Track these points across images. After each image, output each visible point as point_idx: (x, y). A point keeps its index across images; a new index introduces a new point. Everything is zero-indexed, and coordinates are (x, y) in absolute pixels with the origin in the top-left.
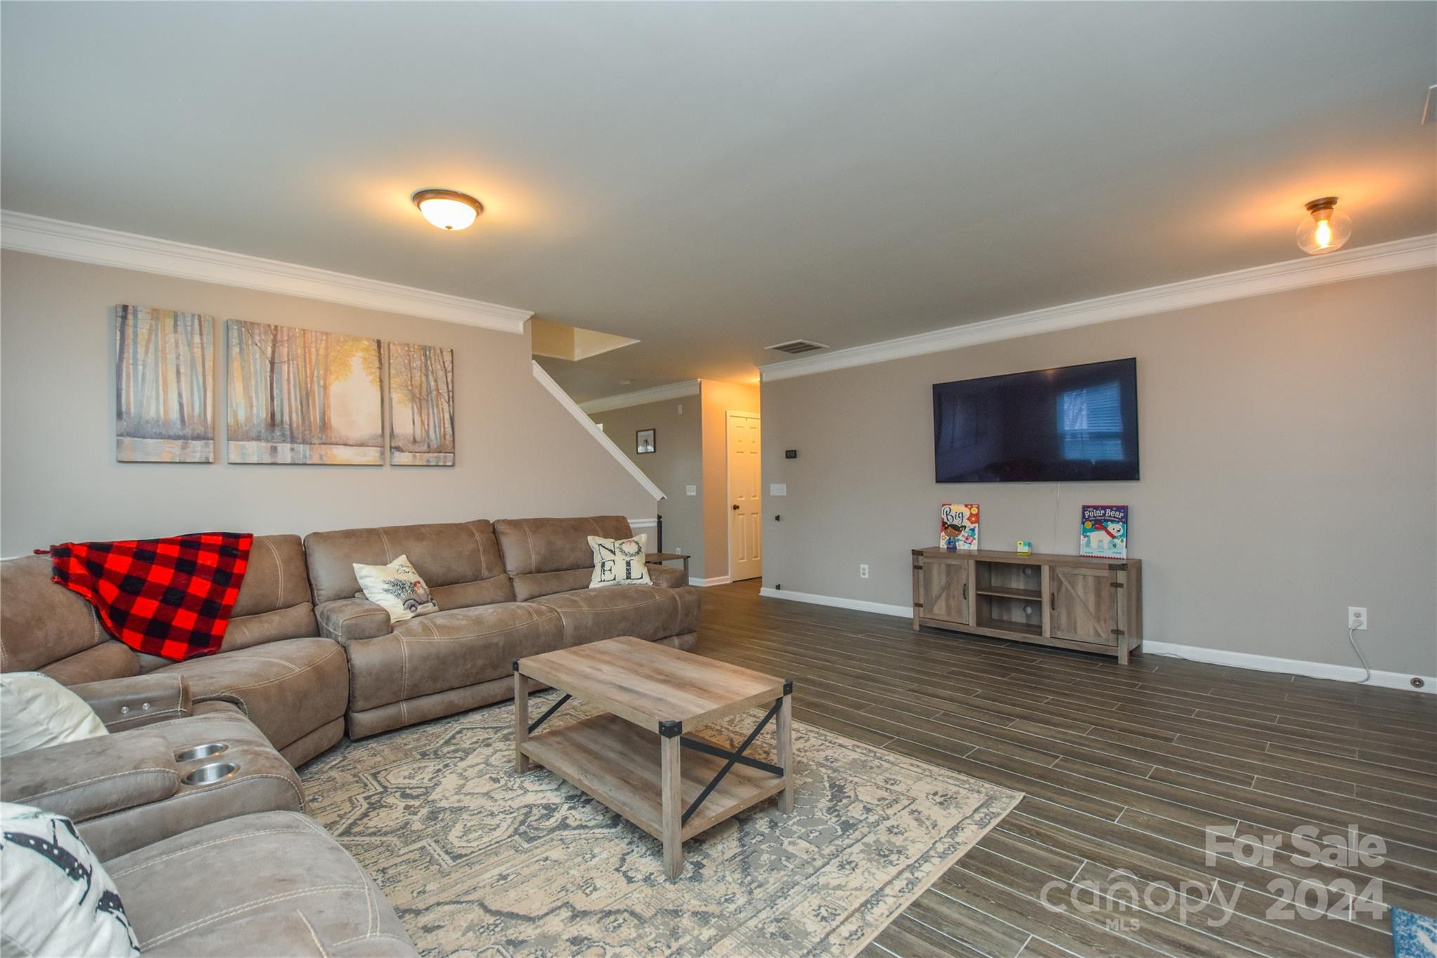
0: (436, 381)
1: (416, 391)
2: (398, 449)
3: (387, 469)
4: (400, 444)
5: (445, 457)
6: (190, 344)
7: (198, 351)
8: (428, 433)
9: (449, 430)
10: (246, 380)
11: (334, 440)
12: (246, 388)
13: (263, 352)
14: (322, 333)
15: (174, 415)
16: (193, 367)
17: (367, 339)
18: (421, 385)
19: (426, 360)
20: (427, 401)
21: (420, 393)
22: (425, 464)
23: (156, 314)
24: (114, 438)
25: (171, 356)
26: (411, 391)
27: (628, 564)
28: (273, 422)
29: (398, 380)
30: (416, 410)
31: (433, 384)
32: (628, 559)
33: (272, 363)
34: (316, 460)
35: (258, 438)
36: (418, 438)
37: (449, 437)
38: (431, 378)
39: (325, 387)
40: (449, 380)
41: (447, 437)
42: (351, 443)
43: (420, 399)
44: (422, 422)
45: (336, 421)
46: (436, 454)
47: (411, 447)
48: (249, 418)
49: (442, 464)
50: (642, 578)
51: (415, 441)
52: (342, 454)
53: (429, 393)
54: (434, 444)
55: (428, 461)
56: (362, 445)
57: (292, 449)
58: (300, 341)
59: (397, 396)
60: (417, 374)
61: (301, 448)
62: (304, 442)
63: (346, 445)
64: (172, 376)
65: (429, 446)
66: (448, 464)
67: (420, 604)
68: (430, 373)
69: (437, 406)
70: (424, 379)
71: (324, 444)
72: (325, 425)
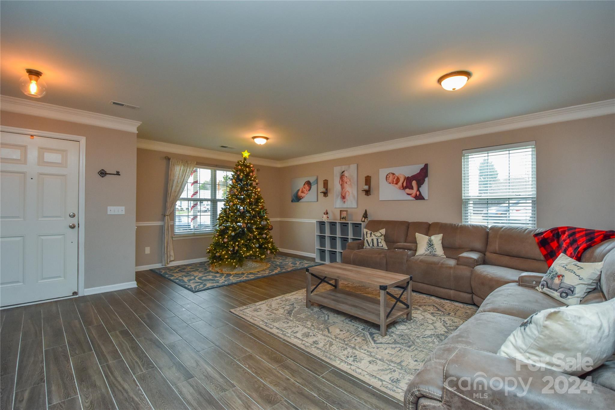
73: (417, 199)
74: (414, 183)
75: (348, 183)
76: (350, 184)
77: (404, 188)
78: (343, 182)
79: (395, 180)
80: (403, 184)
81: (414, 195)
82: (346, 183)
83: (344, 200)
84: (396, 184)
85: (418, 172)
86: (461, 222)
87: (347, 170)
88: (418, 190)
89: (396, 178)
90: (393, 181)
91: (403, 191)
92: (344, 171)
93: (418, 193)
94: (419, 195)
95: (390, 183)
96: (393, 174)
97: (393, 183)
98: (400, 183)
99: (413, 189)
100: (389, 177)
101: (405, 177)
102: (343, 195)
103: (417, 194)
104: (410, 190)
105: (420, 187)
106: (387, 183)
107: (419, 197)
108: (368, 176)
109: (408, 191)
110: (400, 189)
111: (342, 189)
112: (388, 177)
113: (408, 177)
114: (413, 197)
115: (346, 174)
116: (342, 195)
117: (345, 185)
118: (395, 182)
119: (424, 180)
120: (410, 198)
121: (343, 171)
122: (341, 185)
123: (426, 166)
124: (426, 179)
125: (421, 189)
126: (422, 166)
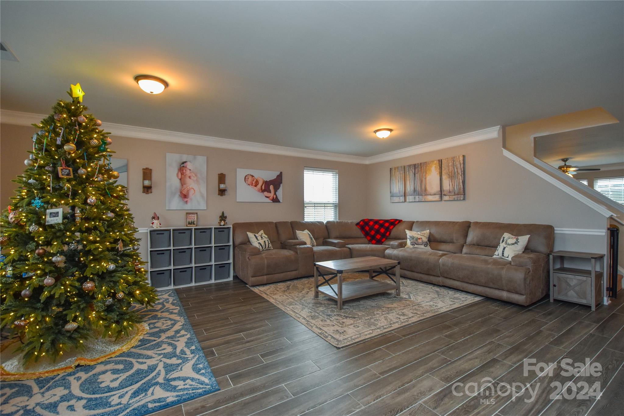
0: (457, 169)
1: (450, 174)
2: (445, 195)
3: (443, 202)
4: (445, 193)
5: (460, 197)
6: (400, 174)
7: (401, 175)
8: (454, 188)
9: (462, 186)
10: (409, 180)
11: (428, 194)
12: (410, 182)
13: (413, 172)
14: (425, 163)
15: (398, 191)
16: (401, 179)
17: (436, 160)
18: (452, 171)
19: (454, 162)
20: (454, 177)
21: (452, 174)
22: (453, 199)
23: (395, 168)
24: (390, 197)
25: (397, 177)
26: (449, 174)
27: (504, 248)
28: (415, 190)
29: (445, 171)
30: (450, 181)
31: (456, 170)
32: (505, 246)
33: (414, 174)
34: (423, 200)
35: (412, 195)
36: (451, 191)
37: (462, 189)
38: (455, 168)
39: (426, 178)
40: (462, 167)
41: (461, 189)
42: (432, 194)
43: (452, 177)
44: (452, 184)
45: (428, 188)
46: (457, 196)
47: (449, 194)
48: (410, 190)
49: (459, 199)
50: (508, 257)
51: (450, 192)
52: (430, 198)
53: (455, 173)
54: (456, 192)
55: (454, 198)
56: (435, 194)
57: (419, 197)
58: (420, 167)
59: (444, 177)
60: (451, 167)
61: (420, 197)
62: (421, 195)
63: (431, 195)
64: (398, 182)
65: (454, 193)
66: (461, 199)
67: (417, 244)
68: (455, 166)
69: (458, 178)
70: (453, 169)
71: (426, 195)
72: (426, 190)
73: (273, 202)
74: (271, 187)
75: (192, 178)
76: (197, 179)
77: (263, 191)
78: (183, 176)
79: (254, 182)
80: (261, 187)
81: (271, 198)
82: (190, 177)
83: (186, 200)
84: (256, 186)
85: (275, 178)
86: (304, 220)
87: (190, 162)
88: (275, 194)
89: (255, 180)
90: (252, 183)
91: (262, 193)
92: (186, 162)
93: (275, 196)
94: (276, 198)
95: (249, 185)
96: (253, 176)
97: (252, 185)
98: (259, 186)
99: (270, 192)
100: (248, 178)
101: (264, 181)
102: (185, 192)
103: (274, 198)
104: (269, 193)
105: (277, 191)
106: (246, 184)
107: (276, 200)
108: (222, 174)
109: (266, 193)
110: (259, 191)
111: (182, 185)
112: (246, 178)
113: (266, 181)
114: (270, 199)
115: (189, 165)
116: (181, 192)
117: (188, 180)
118: (254, 184)
119: (280, 186)
120: (268, 200)
121: (184, 160)
122: (181, 179)
123: (281, 173)
124: (281, 185)
125: (277, 193)
126: (278, 173)
